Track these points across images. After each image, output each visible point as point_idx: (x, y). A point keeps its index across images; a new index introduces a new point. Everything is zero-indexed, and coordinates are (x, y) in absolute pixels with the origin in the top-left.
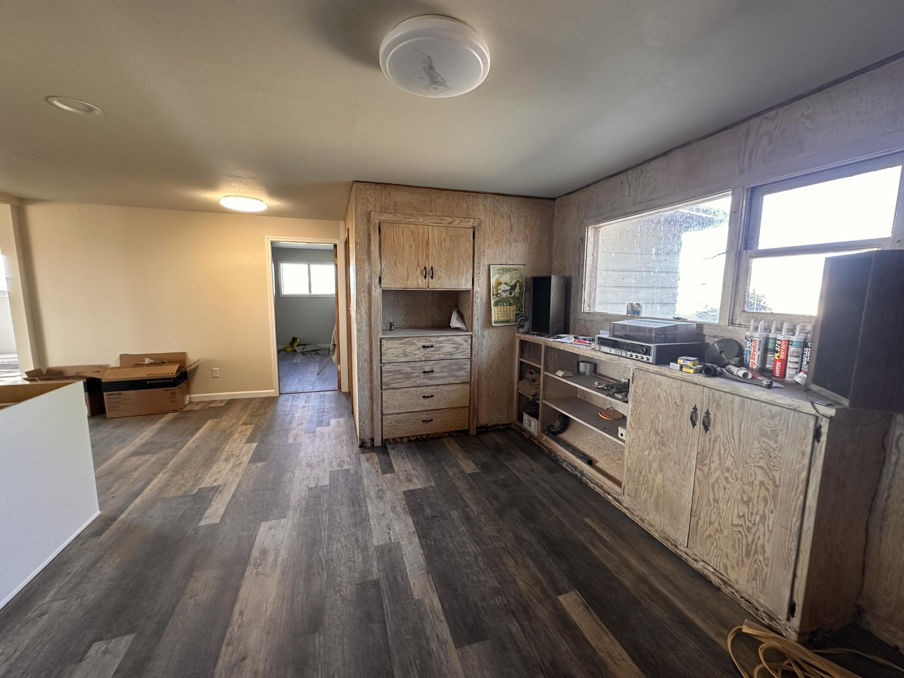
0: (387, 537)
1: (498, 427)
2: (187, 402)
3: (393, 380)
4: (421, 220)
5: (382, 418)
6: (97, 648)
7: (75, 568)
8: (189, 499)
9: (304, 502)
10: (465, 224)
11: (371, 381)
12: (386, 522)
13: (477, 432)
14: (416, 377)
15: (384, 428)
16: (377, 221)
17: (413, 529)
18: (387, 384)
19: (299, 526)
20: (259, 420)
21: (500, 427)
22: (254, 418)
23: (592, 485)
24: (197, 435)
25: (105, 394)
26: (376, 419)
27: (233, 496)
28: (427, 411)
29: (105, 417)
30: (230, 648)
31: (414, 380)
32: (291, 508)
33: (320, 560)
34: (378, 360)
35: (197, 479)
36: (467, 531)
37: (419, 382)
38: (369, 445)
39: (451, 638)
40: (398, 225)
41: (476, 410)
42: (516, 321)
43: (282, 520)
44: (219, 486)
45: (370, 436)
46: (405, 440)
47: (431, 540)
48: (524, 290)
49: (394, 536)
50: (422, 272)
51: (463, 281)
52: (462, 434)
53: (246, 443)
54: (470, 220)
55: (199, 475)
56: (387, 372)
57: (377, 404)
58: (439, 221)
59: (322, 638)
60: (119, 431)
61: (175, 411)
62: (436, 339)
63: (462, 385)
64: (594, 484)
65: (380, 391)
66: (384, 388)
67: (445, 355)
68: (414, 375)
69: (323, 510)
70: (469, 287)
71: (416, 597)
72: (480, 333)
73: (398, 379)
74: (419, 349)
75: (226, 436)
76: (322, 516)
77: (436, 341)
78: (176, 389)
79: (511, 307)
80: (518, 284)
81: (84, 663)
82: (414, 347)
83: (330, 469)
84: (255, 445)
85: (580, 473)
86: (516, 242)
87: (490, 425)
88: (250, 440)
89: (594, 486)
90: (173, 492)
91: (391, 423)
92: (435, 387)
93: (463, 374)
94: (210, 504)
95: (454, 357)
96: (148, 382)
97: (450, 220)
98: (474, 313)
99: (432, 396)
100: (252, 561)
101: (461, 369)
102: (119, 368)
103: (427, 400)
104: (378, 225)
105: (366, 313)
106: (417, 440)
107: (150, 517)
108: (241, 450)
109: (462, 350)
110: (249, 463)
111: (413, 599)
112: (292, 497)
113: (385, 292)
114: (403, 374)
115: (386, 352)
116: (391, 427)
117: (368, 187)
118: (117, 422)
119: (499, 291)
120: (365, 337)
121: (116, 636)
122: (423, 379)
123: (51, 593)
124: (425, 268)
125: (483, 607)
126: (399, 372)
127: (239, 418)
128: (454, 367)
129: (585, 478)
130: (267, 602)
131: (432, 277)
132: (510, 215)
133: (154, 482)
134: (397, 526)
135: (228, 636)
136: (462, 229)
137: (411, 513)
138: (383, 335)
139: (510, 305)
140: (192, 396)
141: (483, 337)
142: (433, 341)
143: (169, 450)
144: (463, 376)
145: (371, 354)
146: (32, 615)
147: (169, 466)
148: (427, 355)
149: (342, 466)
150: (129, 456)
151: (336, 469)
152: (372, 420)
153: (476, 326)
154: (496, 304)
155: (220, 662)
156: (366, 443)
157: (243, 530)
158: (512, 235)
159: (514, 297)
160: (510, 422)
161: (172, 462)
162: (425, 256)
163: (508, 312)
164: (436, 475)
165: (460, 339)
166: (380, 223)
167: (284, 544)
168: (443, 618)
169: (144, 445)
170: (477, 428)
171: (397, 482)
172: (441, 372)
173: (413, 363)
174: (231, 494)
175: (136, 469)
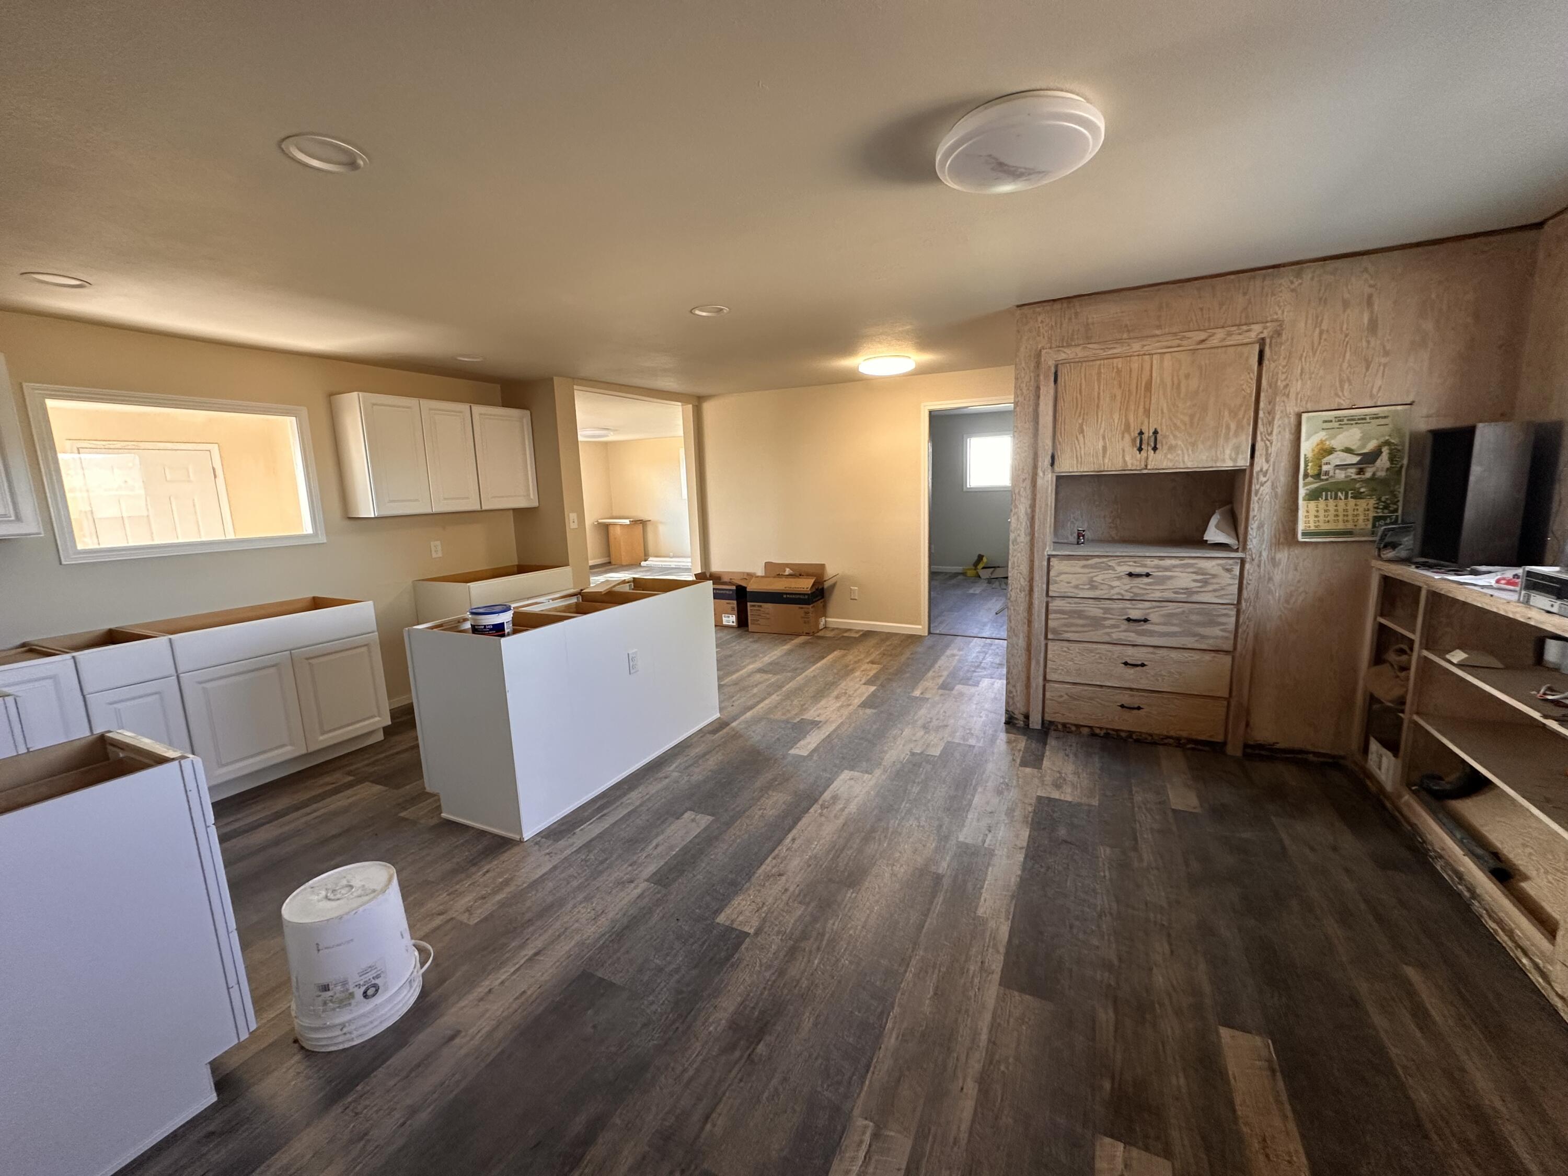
0: (981, 838)
1: (1305, 756)
2: (821, 626)
3: (1066, 625)
4: (1136, 346)
5: (1044, 686)
6: (688, 815)
7: (695, 752)
8: (789, 726)
9: (899, 766)
10: (1240, 337)
11: (1030, 622)
12: (990, 822)
13: (1245, 755)
14: (1113, 626)
15: (1047, 702)
16: (1051, 363)
17: (1025, 844)
18: (1055, 631)
19: (881, 788)
20: (891, 660)
21: (1311, 757)
22: (885, 657)
23: (1492, 925)
24: (819, 665)
25: (749, 604)
26: (1033, 685)
27: (829, 736)
28: (1131, 689)
29: (748, 631)
30: (774, 861)
31: (1108, 630)
32: (882, 767)
33: (887, 829)
34: (1042, 589)
35: (803, 709)
36: (1111, 880)
37: (1116, 636)
38: (1021, 724)
39: (1000, 973)
40: (1091, 363)
41: (1247, 712)
42: (1373, 533)
43: (866, 775)
44: (821, 722)
45: (1023, 710)
46: (1085, 731)
47: (1041, 866)
48: (1405, 462)
49: (991, 840)
50: (1134, 441)
51: (1228, 452)
52: (1207, 748)
53: (865, 684)
54: (1253, 326)
55: (806, 706)
56: (1056, 612)
57: (1038, 662)
58: (1178, 342)
59: (854, 895)
60: (755, 646)
61: (807, 634)
62: (1156, 562)
63: (1213, 654)
64: (1495, 921)
65: (1043, 642)
66: (1050, 636)
67: (1175, 593)
68: (1108, 623)
69: (917, 781)
70: (1243, 462)
71: (980, 912)
72: (1265, 554)
73: (1077, 625)
74: (1119, 578)
75: (847, 671)
76: (912, 787)
77: (1158, 567)
78: (810, 608)
79: (1362, 504)
80: (1385, 450)
81: (679, 821)
82: (1110, 574)
83: (950, 739)
84: (873, 688)
85: (1469, 890)
86: (1386, 353)
87: (1282, 745)
88: (869, 682)
89: (1494, 926)
90: (778, 715)
91: (1061, 696)
92: (1151, 650)
93: (1219, 634)
94: (805, 737)
95: (1195, 598)
96: (785, 596)
97: (1203, 335)
98: (1251, 514)
99: (1143, 665)
100: (820, 802)
101: (1212, 623)
102: (762, 577)
103: (1131, 671)
104: (1053, 370)
105: (1026, 514)
106: (1107, 735)
107: (754, 732)
108: (856, 691)
109: (1216, 587)
110: (859, 706)
111: (975, 913)
112: (888, 756)
113: (1062, 481)
114: (1087, 618)
115: (1057, 579)
116: (1059, 703)
117: (1038, 310)
118: (756, 636)
119: (1325, 468)
120: (1023, 553)
121: (702, 813)
122: (1125, 631)
123: (674, 765)
124: (1141, 433)
125: (1071, 970)
126: (1080, 614)
127: (868, 654)
128: (1194, 618)
129: (1476, 904)
130: (818, 842)
131: (1155, 449)
132: (1370, 297)
133: (767, 702)
134: (1002, 832)
135: (776, 852)
136: (1231, 350)
137: (1031, 824)
138: (1054, 550)
139: (1358, 496)
140: (828, 619)
141: (1274, 562)
142: (1150, 565)
143: (789, 674)
144: (1216, 638)
145: (1031, 580)
146: (661, 775)
147: (784, 689)
148: (1135, 590)
149: (967, 741)
150: (756, 672)
151: (957, 741)
152: (1028, 686)
153: (1255, 541)
154: (1314, 496)
155: (763, 867)
156: (1017, 719)
157: (825, 770)
158: (1373, 340)
159: (1373, 478)
160: (1342, 753)
161: (787, 687)
162: (1141, 410)
163: (1350, 512)
164: (1109, 793)
165: (1212, 564)
166: (1056, 366)
167: (857, 799)
168: (1002, 950)
169: (771, 664)
170: (1246, 746)
171: (1036, 781)
172: (1165, 624)
173: (1108, 602)
174: (827, 734)
175: (756, 685)
